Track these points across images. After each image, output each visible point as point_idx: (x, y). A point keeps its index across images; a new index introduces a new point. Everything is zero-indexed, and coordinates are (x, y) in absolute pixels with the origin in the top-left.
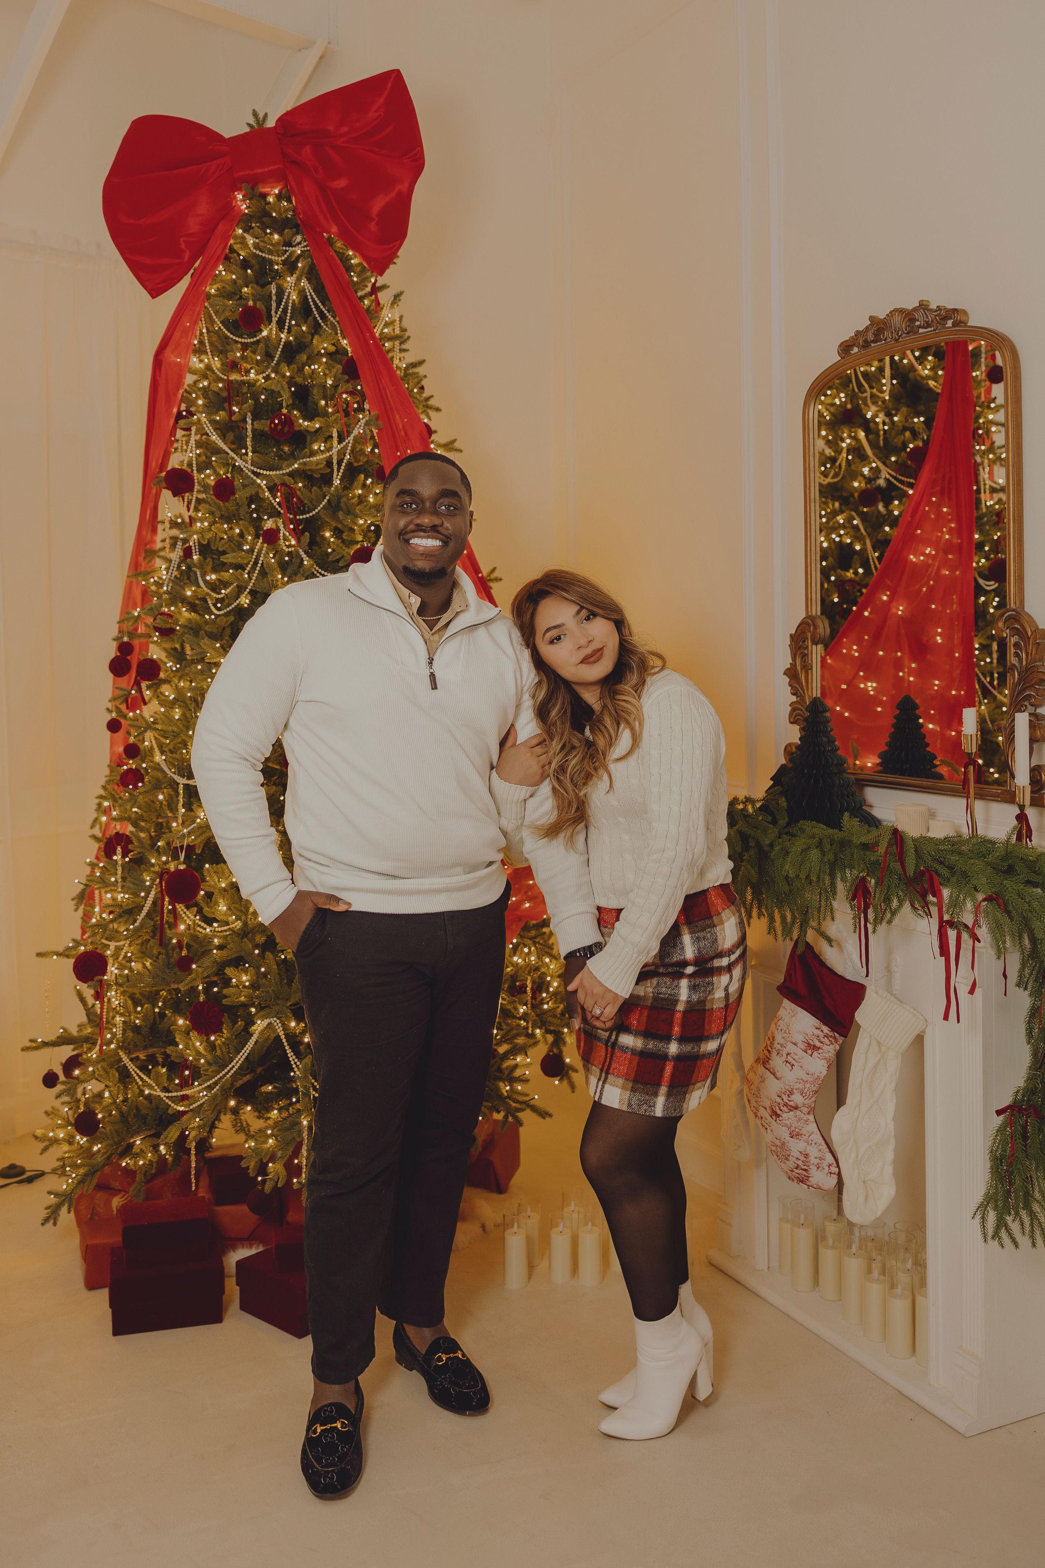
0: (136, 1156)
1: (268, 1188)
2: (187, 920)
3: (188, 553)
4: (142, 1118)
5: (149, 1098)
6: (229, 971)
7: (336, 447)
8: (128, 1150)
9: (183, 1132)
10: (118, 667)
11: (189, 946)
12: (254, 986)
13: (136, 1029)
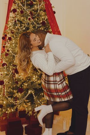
0: (8, 111)
1: (29, 115)
2: (17, 75)
3: (15, 21)
4: (9, 105)
5: (11, 102)
6: (24, 83)
7: (39, 6)
8: (7, 110)
9: (17, 108)
10: (4, 38)
11: (17, 80)
12: (27, 86)
13: (8, 92)
